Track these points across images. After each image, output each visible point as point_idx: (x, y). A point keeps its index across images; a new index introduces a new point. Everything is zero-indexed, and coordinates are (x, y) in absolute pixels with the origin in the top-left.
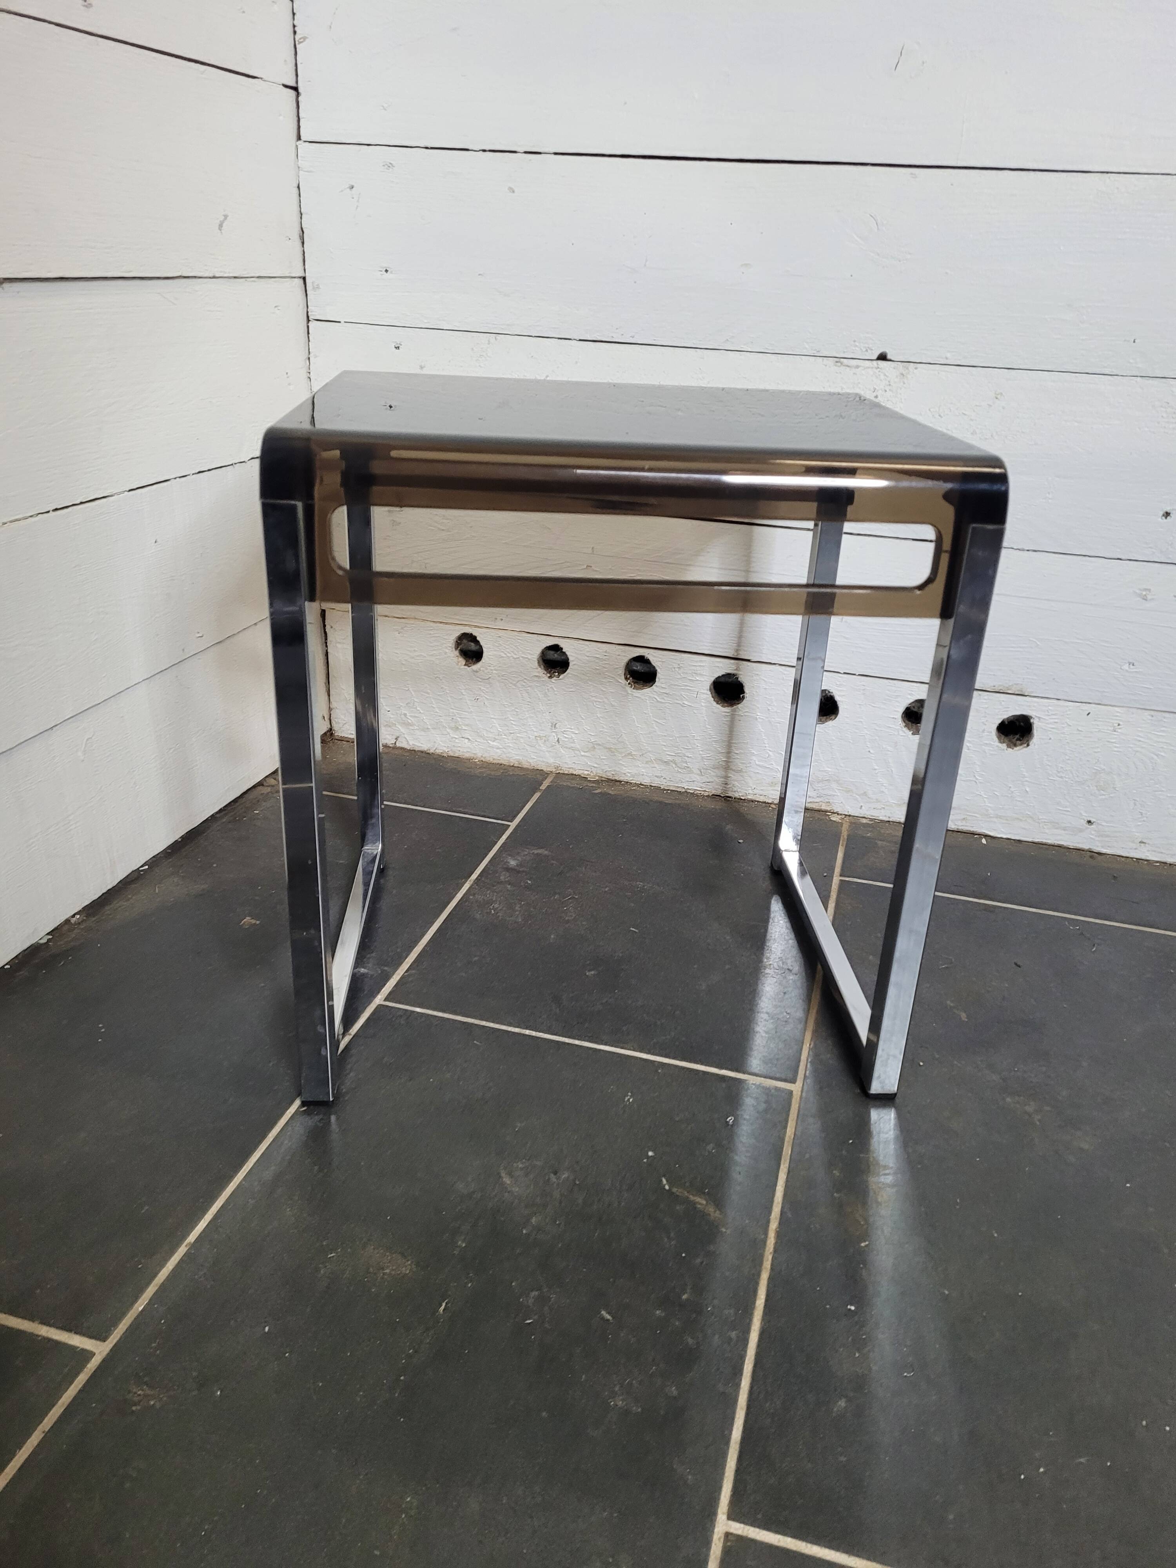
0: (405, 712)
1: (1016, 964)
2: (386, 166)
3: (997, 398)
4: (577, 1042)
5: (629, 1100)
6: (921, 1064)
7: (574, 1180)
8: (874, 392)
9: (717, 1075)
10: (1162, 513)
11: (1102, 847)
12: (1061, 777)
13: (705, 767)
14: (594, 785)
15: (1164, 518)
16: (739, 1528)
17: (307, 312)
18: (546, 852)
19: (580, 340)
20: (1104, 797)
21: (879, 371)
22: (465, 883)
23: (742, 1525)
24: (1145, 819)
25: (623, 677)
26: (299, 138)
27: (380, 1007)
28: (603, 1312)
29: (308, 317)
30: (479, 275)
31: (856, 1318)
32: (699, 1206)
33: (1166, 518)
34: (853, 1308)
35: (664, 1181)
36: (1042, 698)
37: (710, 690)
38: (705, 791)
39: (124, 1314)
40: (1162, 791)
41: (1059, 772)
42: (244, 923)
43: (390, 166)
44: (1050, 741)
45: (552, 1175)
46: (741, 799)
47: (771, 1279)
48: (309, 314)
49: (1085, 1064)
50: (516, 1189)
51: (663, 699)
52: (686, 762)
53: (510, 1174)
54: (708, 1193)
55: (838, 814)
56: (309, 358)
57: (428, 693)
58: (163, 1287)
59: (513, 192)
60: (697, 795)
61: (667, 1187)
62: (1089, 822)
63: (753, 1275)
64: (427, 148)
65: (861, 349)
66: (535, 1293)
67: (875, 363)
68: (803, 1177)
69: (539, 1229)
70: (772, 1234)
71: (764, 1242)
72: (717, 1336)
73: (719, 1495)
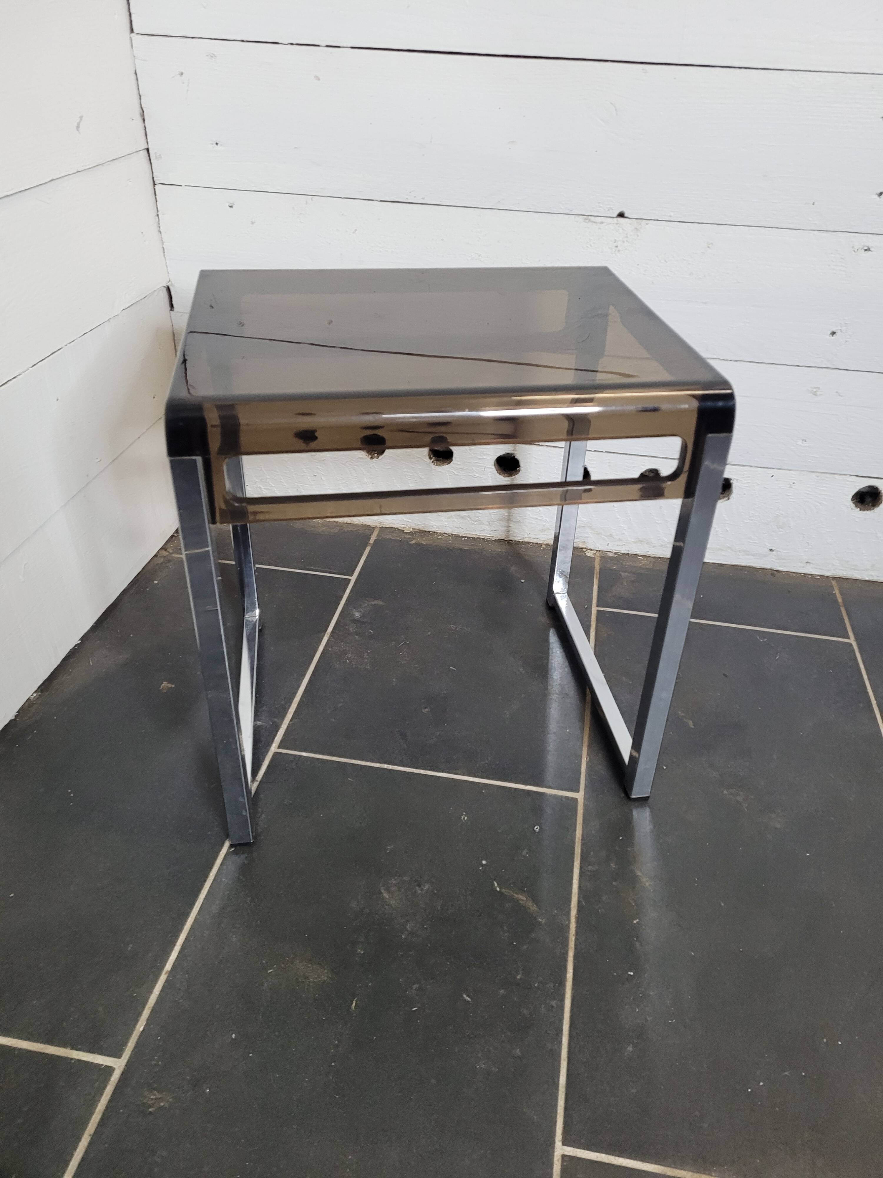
0: (260, 486)
1: (724, 675)
2: (209, 56)
3: (709, 247)
4: (422, 772)
5: (464, 818)
6: (665, 768)
7: (432, 891)
8: (615, 242)
9: (524, 790)
10: (830, 332)
11: (780, 566)
12: (752, 520)
13: (492, 520)
14: (410, 536)
15: (831, 335)
16: (570, 1151)
17: (153, 178)
18: (381, 603)
19: (381, 201)
20: (782, 533)
21: (619, 227)
22: (323, 636)
23: (572, 1148)
24: (810, 547)
25: (428, 457)
26: (132, 31)
27: (276, 754)
28: (465, 996)
29: (154, 181)
30: (295, 148)
31: (635, 981)
32: (521, 902)
33: (833, 335)
34: (632, 974)
35: (496, 884)
36: (739, 465)
37: (495, 465)
38: (493, 537)
39: (130, 1034)
40: (823, 528)
41: (750, 517)
42: (163, 688)
43: (213, 56)
44: (745, 496)
45: (417, 888)
46: (520, 542)
47: (576, 957)
48: (155, 179)
49: (775, 757)
50: (393, 902)
51: (459, 472)
52: (478, 517)
53: (388, 890)
54: (527, 891)
55: (591, 550)
56: (158, 215)
57: (277, 472)
58: (154, 1011)
59: (319, 79)
60: (487, 540)
61: (498, 889)
62: (771, 550)
63: (563, 954)
64: (243, 41)
65: (604, 209)
66: (416, 986)
67: (615, 219)
68: (591, 871)
69: (412, 933)
70: (573, 920)
71: (568, 926)
72: (543, 1006)
73: (555, 1128)
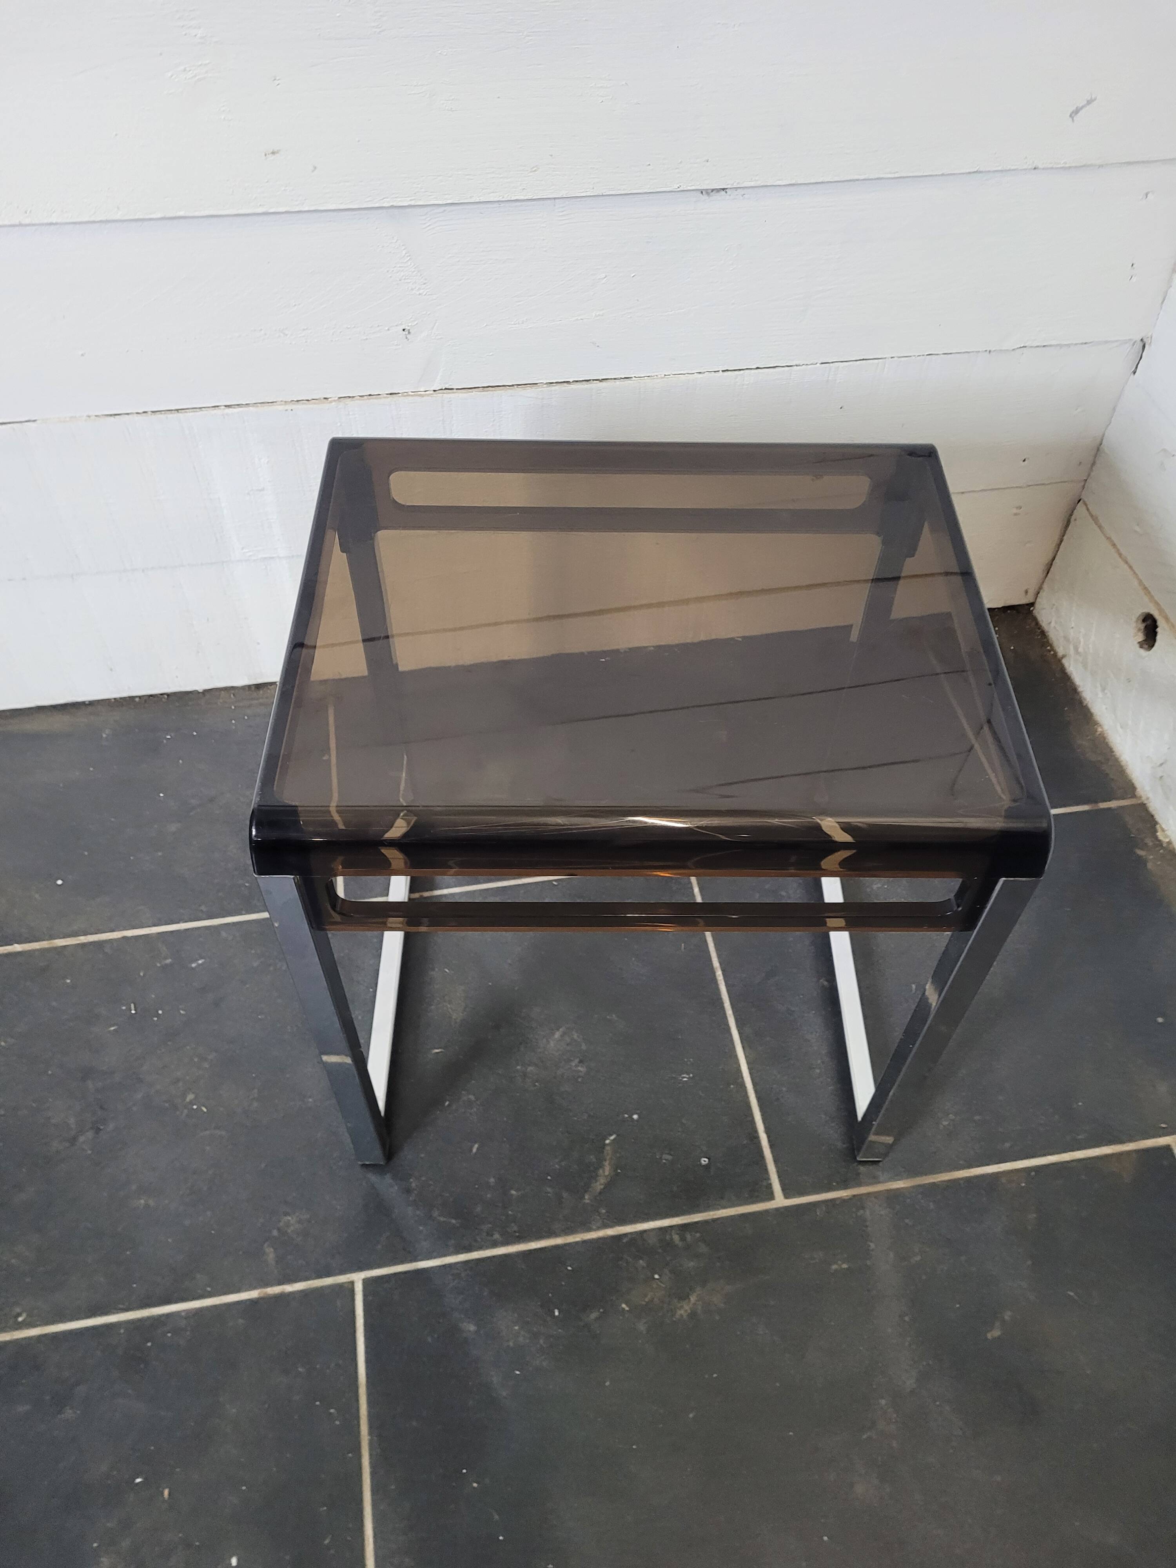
5: (684, 1077)
7: (579, 1077)
16: (359, 1288)
23: (361, 1289)
28: (477, 1146)
31: (549, 1319)
32: (601, 1171)
34: (557, 1313)
35: (612, 1138)
45: (577, 1060)
47: (557, 1247)
50: (552, 1044)
53: (564, 1034)
54: (617, 1174)
61: (607, 1142)
66: (472, 1097)
68: (672, 1239)
69: (525, 1075)
70: (601, 1233)
71: (589, 1230)
72: (490, 1226)
73: (376, 1268)
